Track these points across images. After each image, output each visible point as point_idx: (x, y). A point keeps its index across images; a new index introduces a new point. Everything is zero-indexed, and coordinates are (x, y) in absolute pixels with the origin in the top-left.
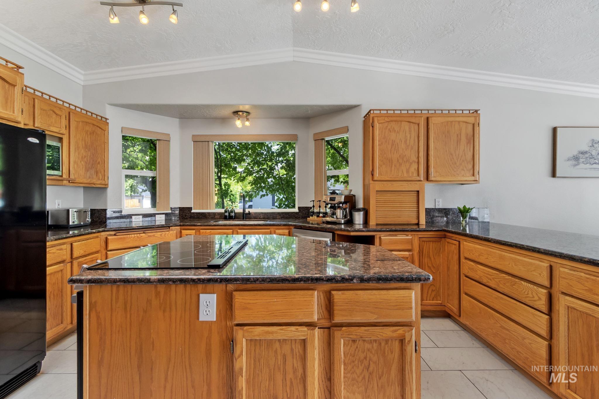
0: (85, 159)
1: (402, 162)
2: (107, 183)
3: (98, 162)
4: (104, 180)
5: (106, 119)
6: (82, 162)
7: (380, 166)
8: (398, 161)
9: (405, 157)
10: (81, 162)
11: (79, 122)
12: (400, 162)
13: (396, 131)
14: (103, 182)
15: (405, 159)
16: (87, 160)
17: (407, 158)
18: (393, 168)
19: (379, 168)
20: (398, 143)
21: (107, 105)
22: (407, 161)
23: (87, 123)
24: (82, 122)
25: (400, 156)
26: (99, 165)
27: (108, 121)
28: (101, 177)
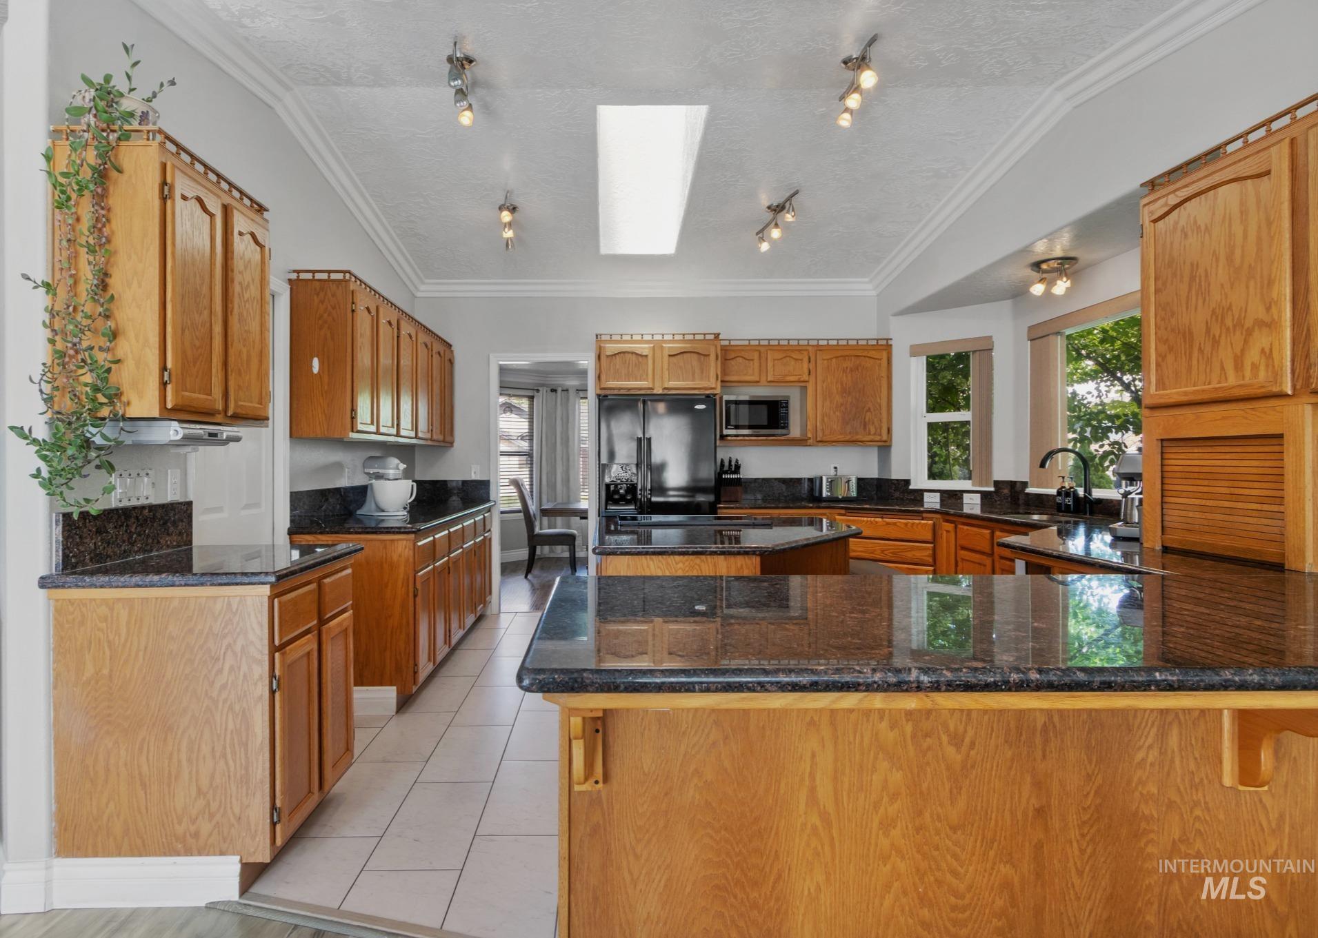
0: (843, 408)
1: (1220, 336)
2: (885, 438)
3: (866, 408)
4: (880, 435)
5: (887, 340)
6: (838, 413)
7: (1160, 359)
8: (1208, 330)
9: (1230, 313)
10: (834, 413)
11: (831, 359)
12: (1214, 336)
13: (1203, 228)
14: (878, 438)
15: (1229, 322)
16: (846, 409)
17: (1236, 317)
18: (1194, 362)
19: (1158, 365)
20: (1206, 270)
21: (891, 318)
22: (1235, 327)
23: (844, 357)
24: (836, 357)
25: (1213, 312)
26: (868, 414)
27: (890, 342)
28: (873, 431)
